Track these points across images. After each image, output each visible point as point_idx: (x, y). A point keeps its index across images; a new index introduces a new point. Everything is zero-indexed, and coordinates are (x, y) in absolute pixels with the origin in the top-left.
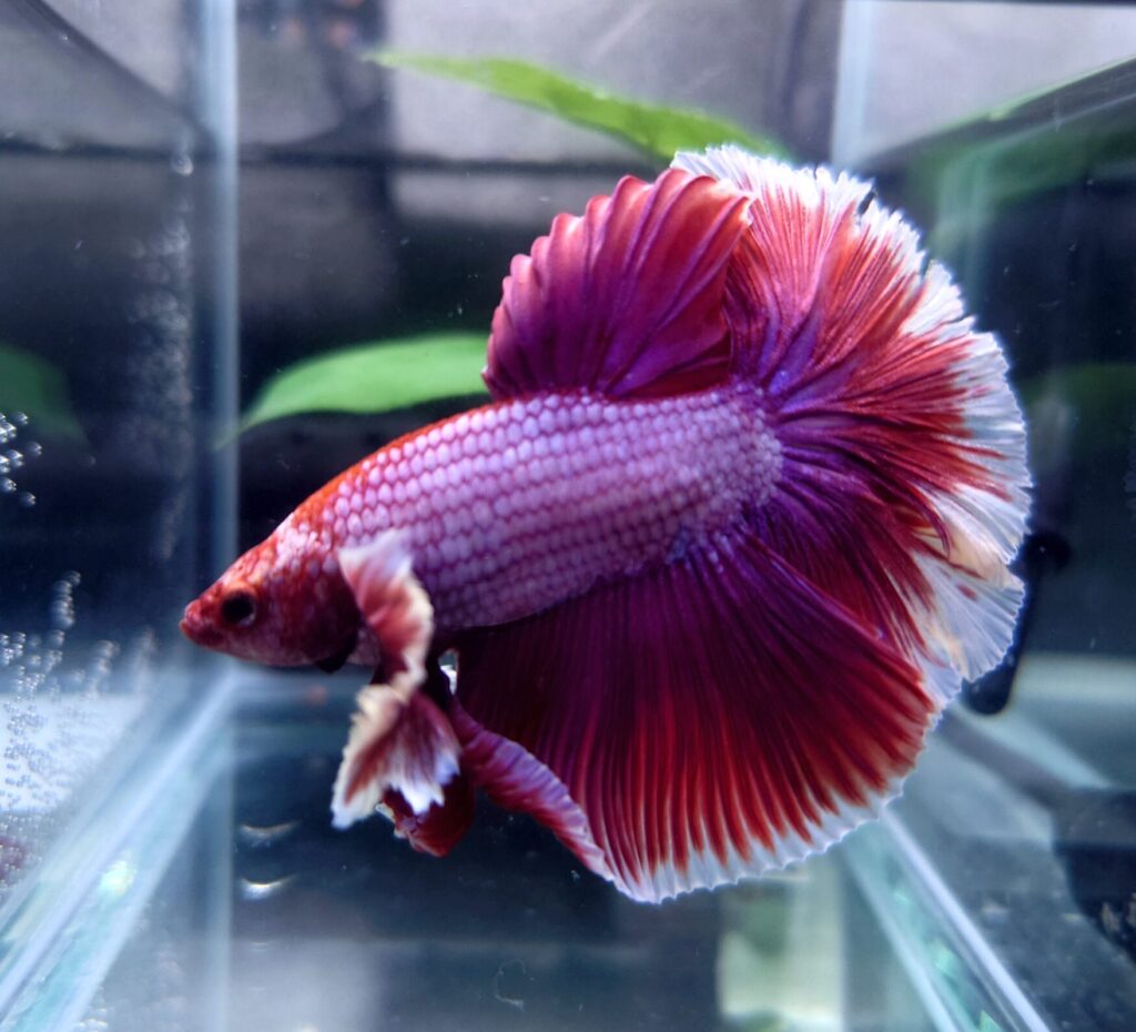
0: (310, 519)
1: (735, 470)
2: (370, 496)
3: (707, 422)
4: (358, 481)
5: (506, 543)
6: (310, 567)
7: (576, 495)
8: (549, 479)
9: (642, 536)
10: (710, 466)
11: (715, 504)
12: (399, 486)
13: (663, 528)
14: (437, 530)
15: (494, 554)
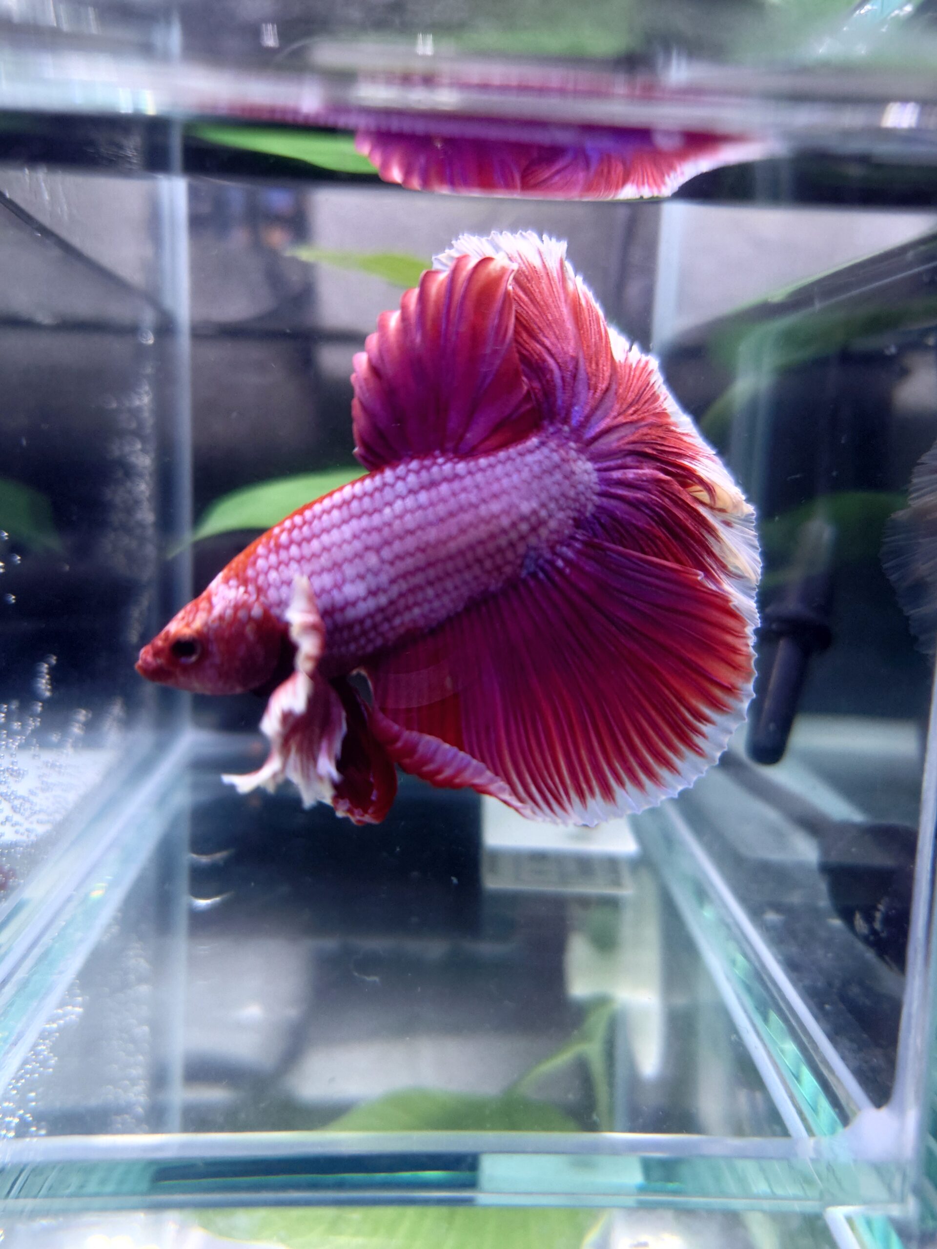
0: (237, 576)
1: (564, 495)
2: (283, 555)
3: (535, 462)
4: (272, 544)
5: (393, 581)
6: (241, 614)
7: (443, 536)
8: (420, 527)
9: (499, 560)
10: (544, 496)
11: (553, 524)
12: (304, 545)
13: (515, 552)
14: (339, 577)
15: (385, 591)
